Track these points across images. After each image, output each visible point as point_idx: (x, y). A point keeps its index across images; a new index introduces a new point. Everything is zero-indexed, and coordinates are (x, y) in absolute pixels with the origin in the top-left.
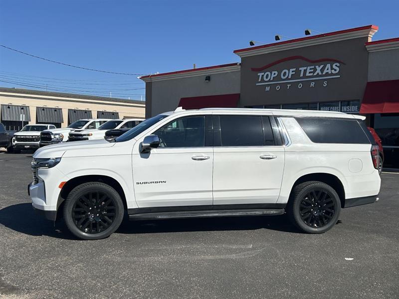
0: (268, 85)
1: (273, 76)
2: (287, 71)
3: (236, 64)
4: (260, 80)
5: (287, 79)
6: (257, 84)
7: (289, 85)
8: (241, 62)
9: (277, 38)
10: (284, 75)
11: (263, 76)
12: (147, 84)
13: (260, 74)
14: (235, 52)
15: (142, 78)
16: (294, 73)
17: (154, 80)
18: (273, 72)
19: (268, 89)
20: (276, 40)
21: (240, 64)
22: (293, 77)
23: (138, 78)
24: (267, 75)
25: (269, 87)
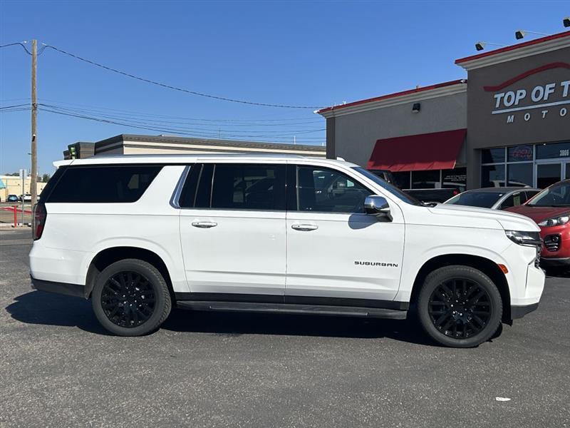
0: (511, 113)
1: (518, 97)
2: (541, 89)
3: (458, 82)
4: (497, 106)
5: (542, 101)
6: (493, 113)
7: (544, 112)
8: (467, 78)
9: (519, 36)
10: (537, 95)
11: (502, 98)
12: (328, 120)
13: (499, 96)
14: (457, 62)
15: (321, 112)
16: (553, 91)
17: (338, 114)
18: (519, 92)
19: (510, 119)
20: (518, 38)
21: (466, 81)
22: (552, 98)
23: (315, 112)
24: (510, 97)
25: (513, 116)
